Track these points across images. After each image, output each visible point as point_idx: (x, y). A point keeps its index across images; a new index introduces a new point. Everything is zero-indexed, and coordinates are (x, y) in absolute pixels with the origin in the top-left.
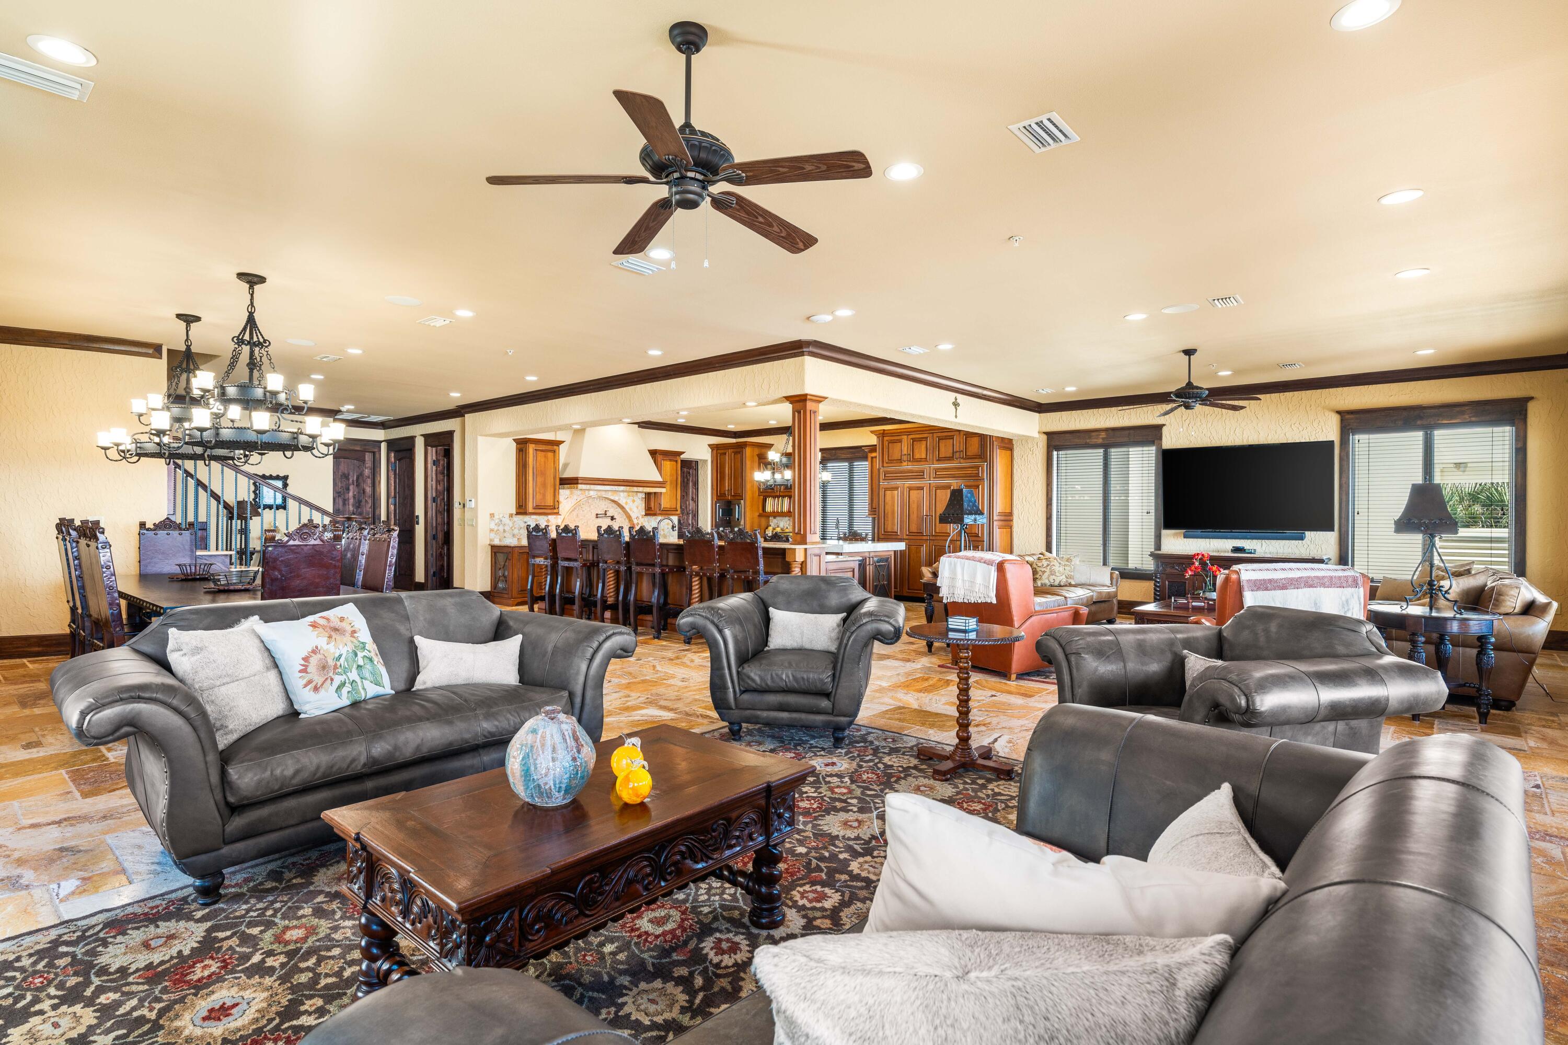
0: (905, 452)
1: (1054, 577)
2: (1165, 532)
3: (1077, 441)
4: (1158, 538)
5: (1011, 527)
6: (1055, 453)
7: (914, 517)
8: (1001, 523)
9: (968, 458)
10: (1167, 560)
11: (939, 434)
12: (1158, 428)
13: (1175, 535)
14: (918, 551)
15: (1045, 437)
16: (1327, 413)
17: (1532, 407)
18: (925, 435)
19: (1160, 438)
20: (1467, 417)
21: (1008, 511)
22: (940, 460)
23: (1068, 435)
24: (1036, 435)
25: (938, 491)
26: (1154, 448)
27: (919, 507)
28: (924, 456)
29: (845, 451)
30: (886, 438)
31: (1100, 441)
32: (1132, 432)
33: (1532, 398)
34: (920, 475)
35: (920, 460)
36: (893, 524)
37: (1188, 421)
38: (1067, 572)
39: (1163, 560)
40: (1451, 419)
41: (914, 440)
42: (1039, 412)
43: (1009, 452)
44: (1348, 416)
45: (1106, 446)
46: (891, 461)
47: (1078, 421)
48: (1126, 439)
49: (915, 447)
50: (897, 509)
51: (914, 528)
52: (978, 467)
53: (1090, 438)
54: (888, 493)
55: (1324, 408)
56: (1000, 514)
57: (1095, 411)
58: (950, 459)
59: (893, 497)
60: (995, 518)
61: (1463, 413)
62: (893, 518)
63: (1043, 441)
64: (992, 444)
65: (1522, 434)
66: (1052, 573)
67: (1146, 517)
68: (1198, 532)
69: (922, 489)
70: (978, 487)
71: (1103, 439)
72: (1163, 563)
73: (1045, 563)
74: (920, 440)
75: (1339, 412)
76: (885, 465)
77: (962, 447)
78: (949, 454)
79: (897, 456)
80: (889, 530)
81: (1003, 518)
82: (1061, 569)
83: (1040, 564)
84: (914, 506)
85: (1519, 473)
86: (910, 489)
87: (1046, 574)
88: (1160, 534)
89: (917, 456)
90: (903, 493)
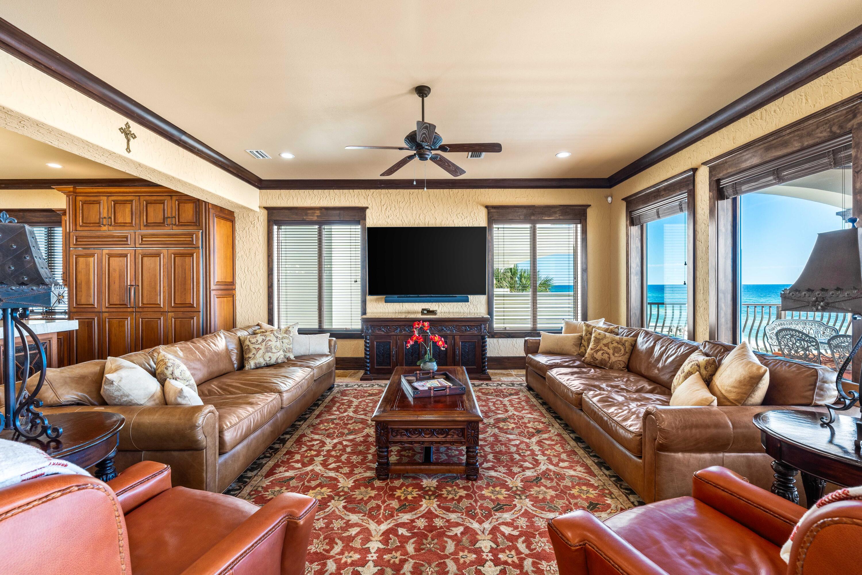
0: (104, 214)
1: (270, 354)
2: (369, 298)
3: (295, 217)
4: (364, 302)
5: (233, 296)
6: (275, 227)
7: (116, 287)
8: (220, 292)
9: (180, 224)
10: (375, 323)
11: (148, 198)
12: (363, 210)
13: (377, 300)
14: (121, 325)
15: (266, 212)
16: (479, 207)
17: (589, 211)
18: (130, 198)
19: (364, 219)
20: (557, 215)
21: (229, 280)
22: (148, 225)
23: (287, 211)
24: (257, 209)
25: (145, 259)
26: (359, 227)
27: (122, 276)
28: (128, 220)
29: (37, 214)
30: (79, 198)
31: (315, 218)
32: (342, 212)
33: (589, 206)
34: (123, 240)
35: (124, 225)
36: (88, 295)
37: (385, 206)
38: (286, 346)
39: (371, 323)
40: (550, 217)
41: (116, 202)
42: (260, 188)
43: (229, 224)
44: (492, 210)
45: (321, 223)
46: (86, 224)
47: (295, 199)
48: (337, 218)
49: (117, 210)
50: (94, 279)
51: (115, 300)
52: (191, 235)
53: (307, 215)
54: (81, 260)
55: (477, 203)
56: (218, 283)
57: (311, 191)
58: (161, 224)
59: (88, 265)
60: (213, 287)
61: (555, 213)
62: (89, 288)
63: (263, 215)
64: (207, 211)
65: (585, 229)
66: (268, 349)
67: (354, 285)
68: (395, 297)
69: (126, 256)
70: (192, 255)
71: (317, 216)
72: (372, 326)
73: (260, 338)
74: (124, 202)
75: (487, 207)
76: (79, 228)
77: (175, 213)
78: (160, 219)
79: (94, 217)
80: (83, 301)
81: (222, 287)
82: (278, 344)
83: (254, 340)
84: (115, 275)
85: (584, 255)
86: (110, 256)
87: (261, 352)
88: (366, 299)
89: (120, 220)
90: (100, 261)
